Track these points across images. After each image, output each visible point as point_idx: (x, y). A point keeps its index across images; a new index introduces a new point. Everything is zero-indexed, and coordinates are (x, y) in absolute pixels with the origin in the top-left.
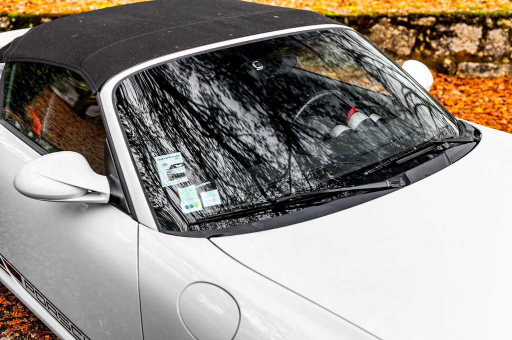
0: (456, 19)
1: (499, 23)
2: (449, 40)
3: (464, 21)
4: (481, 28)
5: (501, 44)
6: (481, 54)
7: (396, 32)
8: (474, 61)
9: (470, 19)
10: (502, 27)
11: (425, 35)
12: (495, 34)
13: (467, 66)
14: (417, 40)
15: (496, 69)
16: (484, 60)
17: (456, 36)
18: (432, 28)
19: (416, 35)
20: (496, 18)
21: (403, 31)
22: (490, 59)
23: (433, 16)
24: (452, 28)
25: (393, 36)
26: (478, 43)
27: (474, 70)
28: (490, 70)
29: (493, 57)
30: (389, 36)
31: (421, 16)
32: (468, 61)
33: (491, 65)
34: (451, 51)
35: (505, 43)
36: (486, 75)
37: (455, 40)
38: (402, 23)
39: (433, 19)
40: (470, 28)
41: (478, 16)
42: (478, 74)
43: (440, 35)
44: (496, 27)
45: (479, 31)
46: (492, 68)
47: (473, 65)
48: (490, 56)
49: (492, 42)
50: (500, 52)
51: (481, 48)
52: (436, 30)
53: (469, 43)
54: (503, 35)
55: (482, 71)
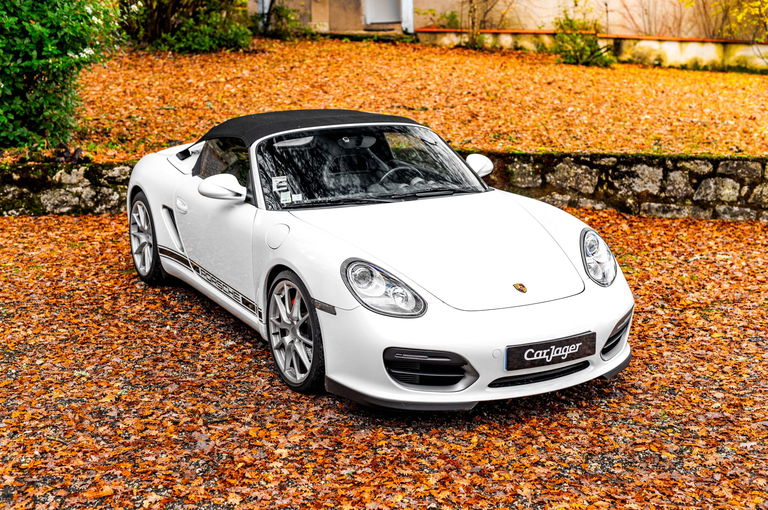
0: (637, 160)
1: (678, 165)
2: (631, 180)
3: (645, 163)
4: (661, 169)
5: (682, 186)
6: (663, 195)
7: (580, 171)
8: (656, 202)
9: (650, 161)
10: (683, 169)
11: (607, 175)
12: (675, 176)
13: (649, 205)
14: (600, 179)
15: (679, 210)
16: (666, 200)
17: (638, 176)
18: (614, 168)
19: (599, 174)
20: (676, 160)
21: (586, 170)
22: (673, 200)
23: (614, 156)
24: (633, 169)
25: (576, 174)
26: (659, 184)
27: (657, 210)
28: (672, 211)
29: (675, 197)
30: (572, 175)
31: (604, 156)
32: (650, 202)
33: (673, 206)
34: (633, 191)
35: (686, 185)
36: (669, 215)
37: (636, 180)
38: (585, 163)
39: (615, 159)
40: (651, 169)
41: (657, 157)
42: (660, 214)
43: (622, 175)
44: (676, 168)
45: (659, 172)
46: (675, 209)
47: (655, 205)
48: (672, 197)
49: (673, 183)
50: (681, 194)
51: (663, 189)
52: (618, 170)
53: (650, 184)
54: (684, 177)
55: (665, 212)
